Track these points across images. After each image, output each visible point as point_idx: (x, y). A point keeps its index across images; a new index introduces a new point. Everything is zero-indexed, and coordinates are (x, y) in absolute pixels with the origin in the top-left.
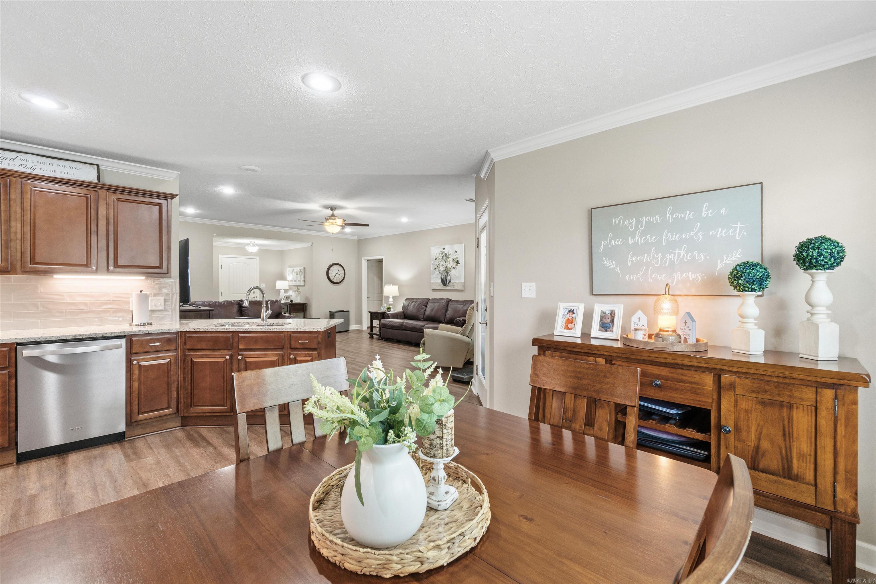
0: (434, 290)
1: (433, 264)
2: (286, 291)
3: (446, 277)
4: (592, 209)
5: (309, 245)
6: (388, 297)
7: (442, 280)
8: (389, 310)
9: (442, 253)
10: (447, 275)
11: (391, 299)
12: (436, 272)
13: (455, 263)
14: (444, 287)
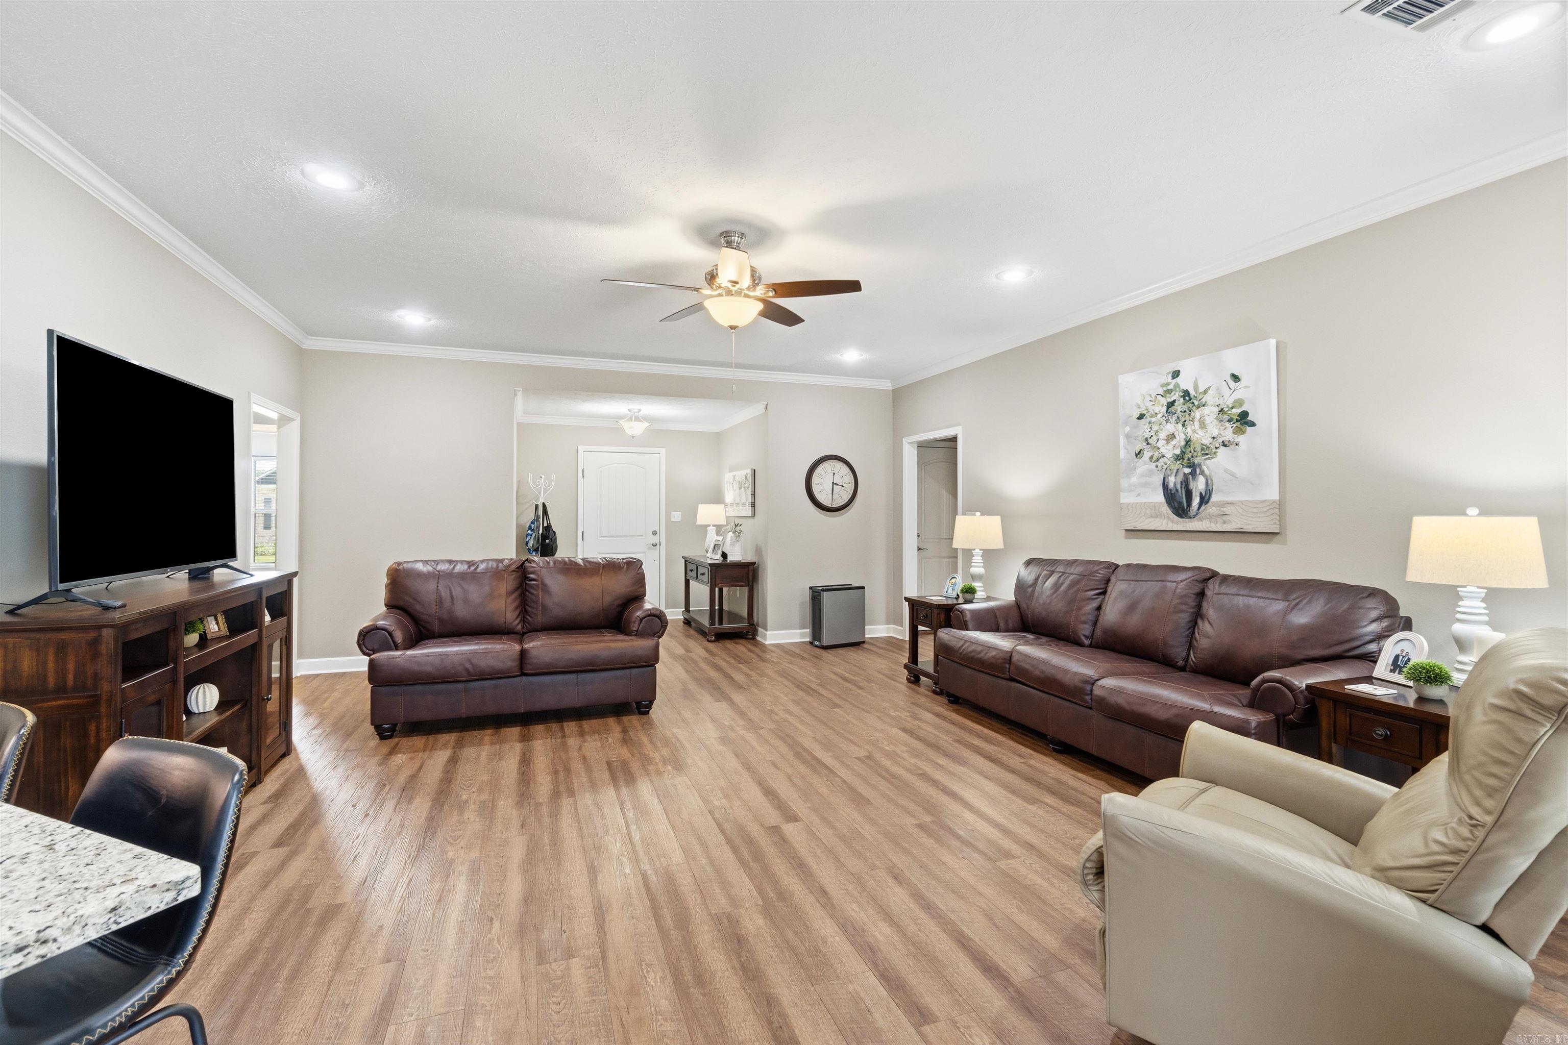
0: (1132, 533)
1: (1128, 436)
2: (719, 529)
5: (757, 409)
6: (968, 553)
8: (968, 596)
9: (1169, 392)
10: (1193, 473)
11: (977, 559)
12: (1144, 466)
13: (1227, 424)
14: (1177, 523)
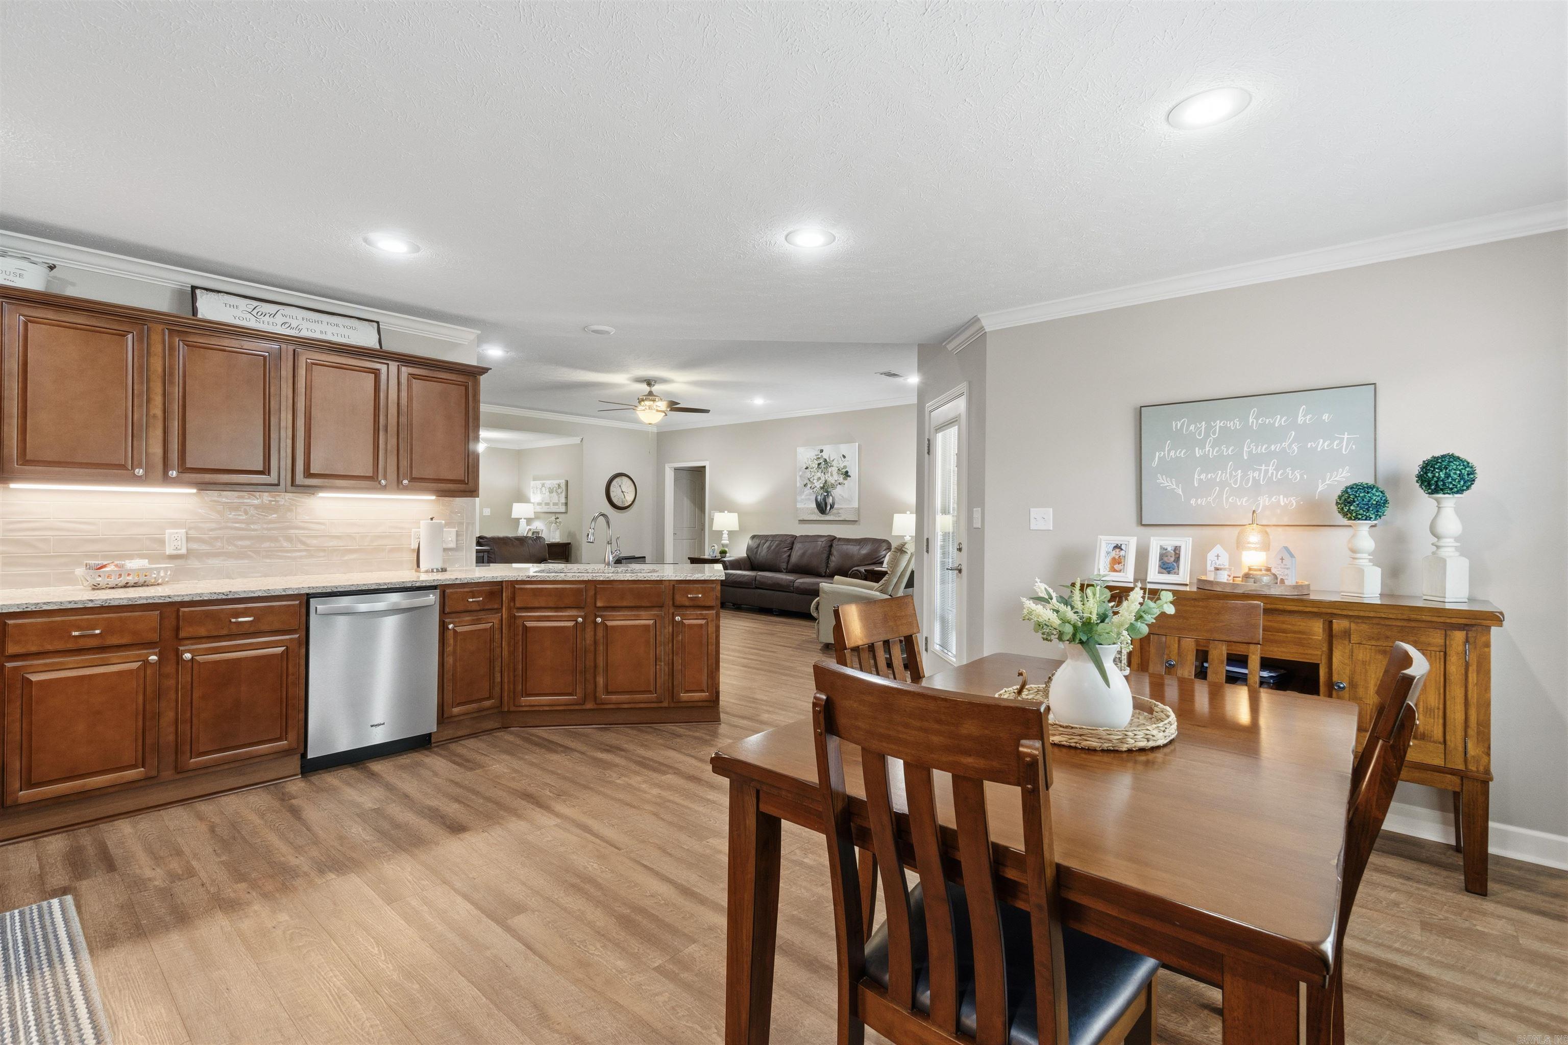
0: (802, 521)
1: (800, 476)
2: (529, 521)
3: (825, 499)
4: (1141, 407)
5: (577, 440)
6: (720, 533)
7: (818, 505)
8: (723, 555)
9: (819, 458)
10: (828, 495)
11: (725, 536)
12: (807, 491)
13: (841, 476)
14: (821, 517)
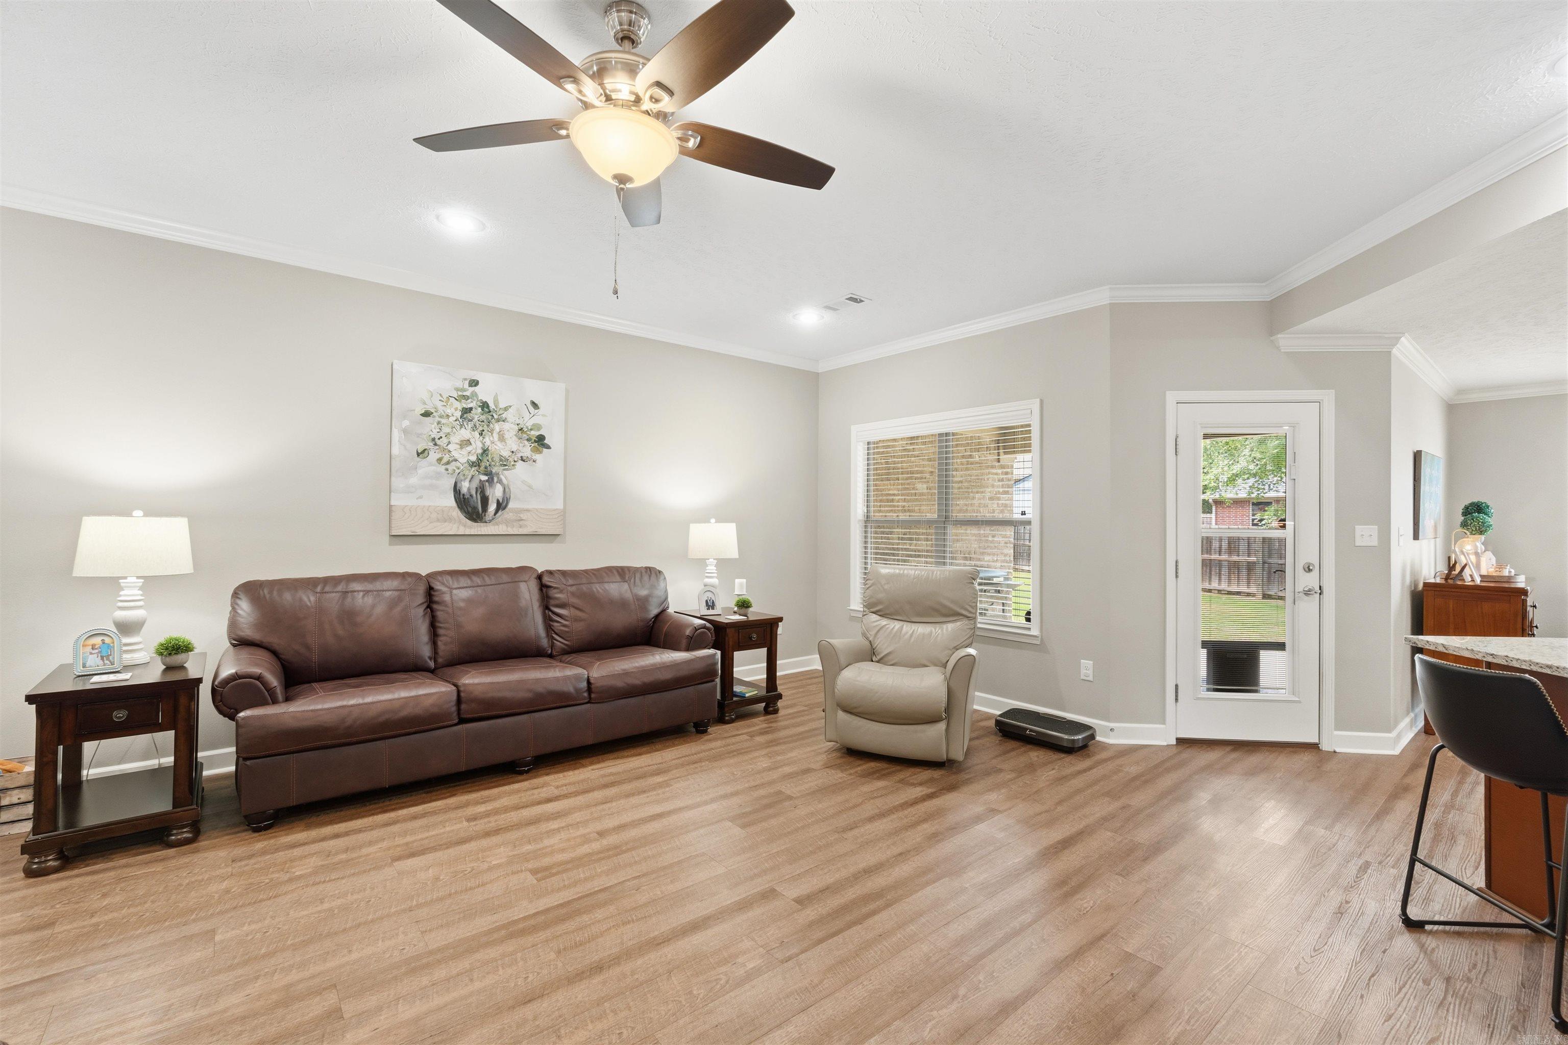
0: (398, 538)
1: (405, 431)
3: (481, 489)
7: (462, 502)
9: (465, 397)
10: (490, 481)
13: (526, 443)
14: (471, 527)
